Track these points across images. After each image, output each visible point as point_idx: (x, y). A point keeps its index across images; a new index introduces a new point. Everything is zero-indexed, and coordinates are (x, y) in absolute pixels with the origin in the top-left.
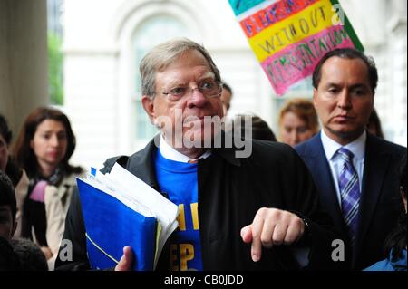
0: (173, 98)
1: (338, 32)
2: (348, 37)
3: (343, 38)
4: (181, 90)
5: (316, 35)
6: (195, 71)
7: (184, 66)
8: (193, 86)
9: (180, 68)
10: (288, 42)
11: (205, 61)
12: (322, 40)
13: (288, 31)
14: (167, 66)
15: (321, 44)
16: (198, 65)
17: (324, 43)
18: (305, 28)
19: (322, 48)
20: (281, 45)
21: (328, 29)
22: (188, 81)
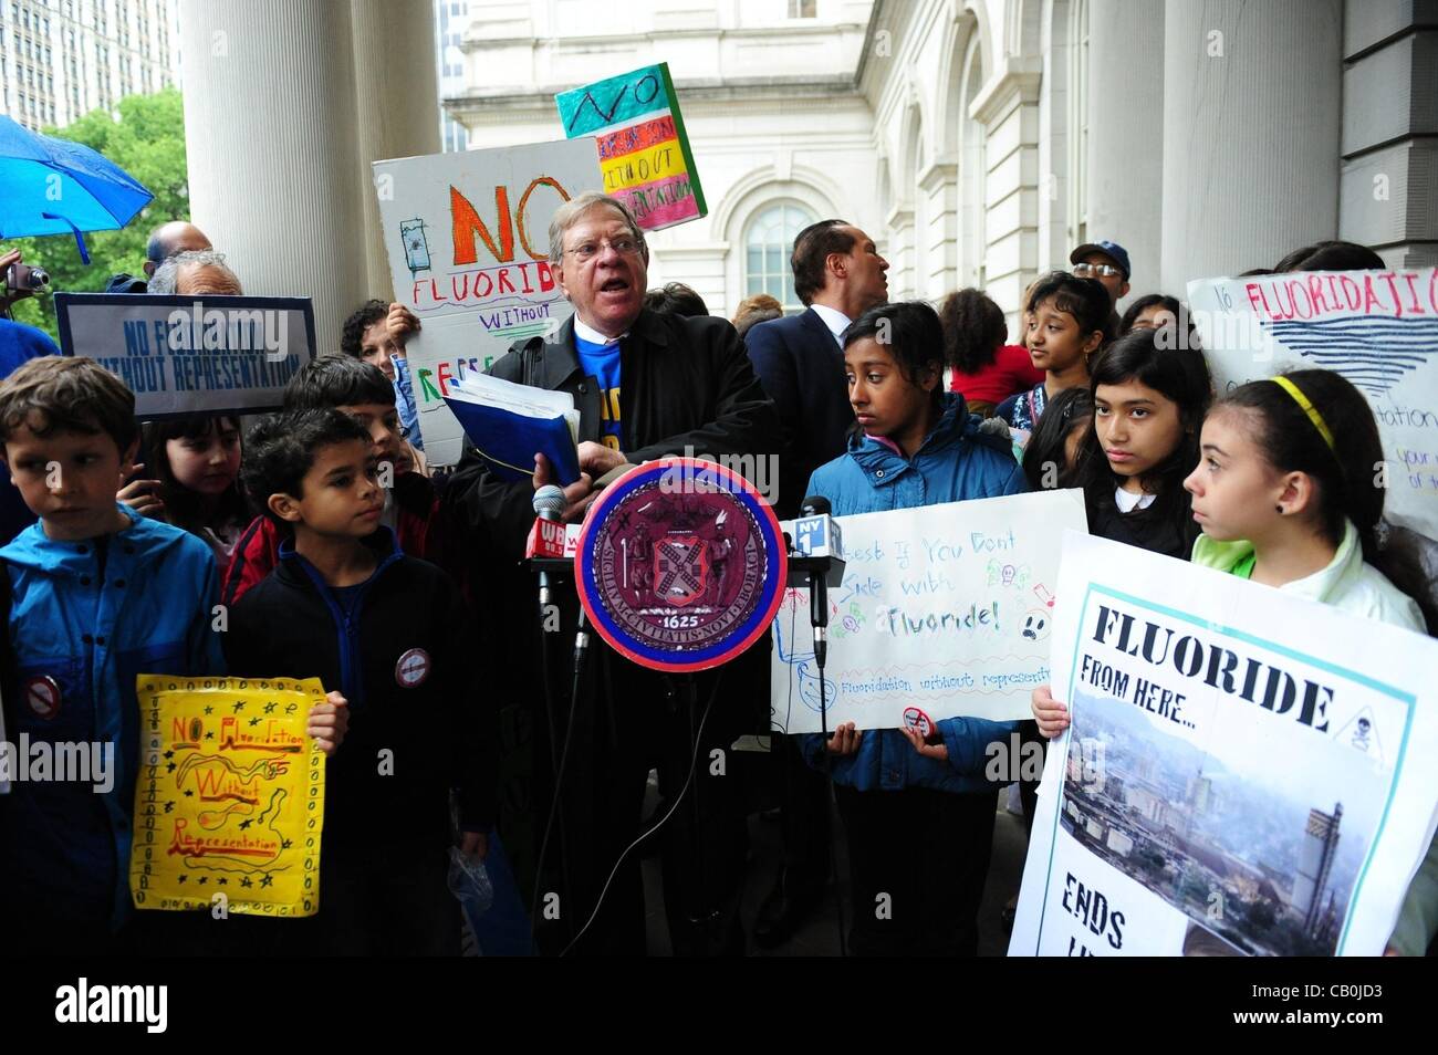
0: (582, 258)
1: (682, 184)
2: (692, 193)
3: (685, 192)
4: (591, 248)
5: (655, 182)
6: (609, 226)
7: (596, 220)
8: (604, 242)
9: (590, 221)
10: (621, 186)
11: (623, 215)
12: (661, 191)
13: (624, 172)
14: (576, 220)
15: (659, 194)
16: (611, 219)
17: (663, 195)
18: (644, 172)
19: (660, 200)
20: (613, 187)
21: (671, 178)
22: (598, 237)
